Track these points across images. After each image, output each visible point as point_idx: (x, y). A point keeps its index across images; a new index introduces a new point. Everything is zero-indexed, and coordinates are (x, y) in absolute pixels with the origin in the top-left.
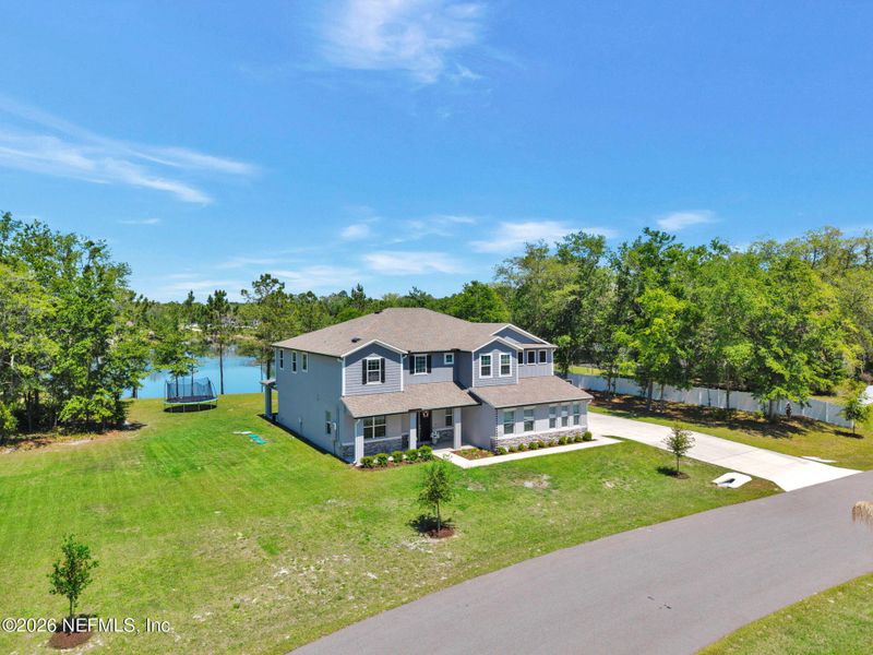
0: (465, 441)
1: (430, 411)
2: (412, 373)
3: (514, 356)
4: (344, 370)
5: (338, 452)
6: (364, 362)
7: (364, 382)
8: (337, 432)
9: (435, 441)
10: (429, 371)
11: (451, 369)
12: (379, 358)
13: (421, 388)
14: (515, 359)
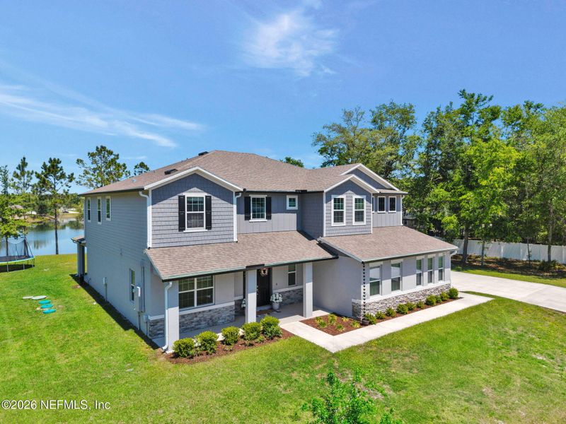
0: (317, 305)
1: (270, 268)
2: (247, 218)
3: (368, 200)
4: (150, 208)
5: (145, 329)
6: (181, 200)
7: (182, 227)
8: (142, 299)
9: (276, 306)
10: (269, 218)
11: (295, 216)
12: (203, 195)
13: (259, 237)
14: (369, 204)
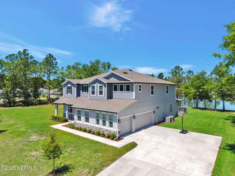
2: (83, 92)
3: (105, 86)
6: (67, 87)
7: (67, 93)
12: (70, 86)
14: (105, 88)
